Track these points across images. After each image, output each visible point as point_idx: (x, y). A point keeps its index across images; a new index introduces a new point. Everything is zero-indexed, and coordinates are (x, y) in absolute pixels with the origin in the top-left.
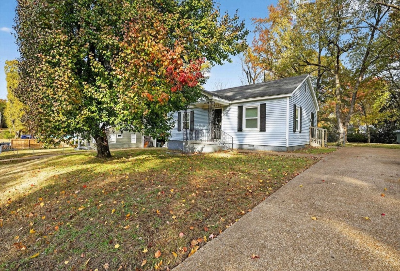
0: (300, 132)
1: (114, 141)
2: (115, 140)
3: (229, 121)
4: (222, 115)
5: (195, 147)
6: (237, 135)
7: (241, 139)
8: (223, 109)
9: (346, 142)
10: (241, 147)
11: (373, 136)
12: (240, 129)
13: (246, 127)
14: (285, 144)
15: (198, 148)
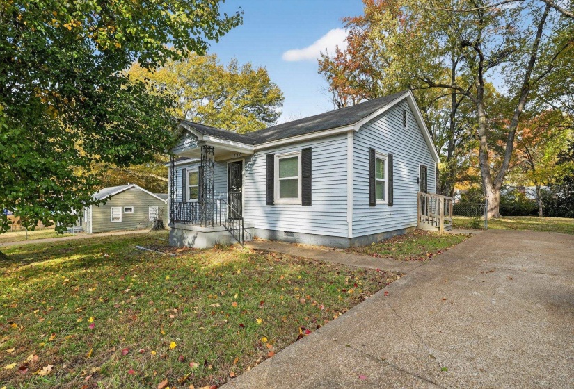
0: (390, 204)
1: (119, 218)
2: (120, 216)
3: (253, 185)
4: (243, 172)
5: (185, 235)
6: (266, 212)
7: (273, 218)
8: (244, 160)
9: (499, 217)
10: (273, 235)
11: (549, 203)
12: (271, 201)
13: (281, 196)
14: (345, 231)
15: (189, 238)
